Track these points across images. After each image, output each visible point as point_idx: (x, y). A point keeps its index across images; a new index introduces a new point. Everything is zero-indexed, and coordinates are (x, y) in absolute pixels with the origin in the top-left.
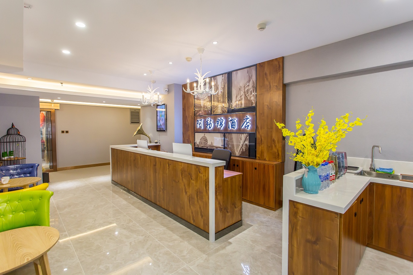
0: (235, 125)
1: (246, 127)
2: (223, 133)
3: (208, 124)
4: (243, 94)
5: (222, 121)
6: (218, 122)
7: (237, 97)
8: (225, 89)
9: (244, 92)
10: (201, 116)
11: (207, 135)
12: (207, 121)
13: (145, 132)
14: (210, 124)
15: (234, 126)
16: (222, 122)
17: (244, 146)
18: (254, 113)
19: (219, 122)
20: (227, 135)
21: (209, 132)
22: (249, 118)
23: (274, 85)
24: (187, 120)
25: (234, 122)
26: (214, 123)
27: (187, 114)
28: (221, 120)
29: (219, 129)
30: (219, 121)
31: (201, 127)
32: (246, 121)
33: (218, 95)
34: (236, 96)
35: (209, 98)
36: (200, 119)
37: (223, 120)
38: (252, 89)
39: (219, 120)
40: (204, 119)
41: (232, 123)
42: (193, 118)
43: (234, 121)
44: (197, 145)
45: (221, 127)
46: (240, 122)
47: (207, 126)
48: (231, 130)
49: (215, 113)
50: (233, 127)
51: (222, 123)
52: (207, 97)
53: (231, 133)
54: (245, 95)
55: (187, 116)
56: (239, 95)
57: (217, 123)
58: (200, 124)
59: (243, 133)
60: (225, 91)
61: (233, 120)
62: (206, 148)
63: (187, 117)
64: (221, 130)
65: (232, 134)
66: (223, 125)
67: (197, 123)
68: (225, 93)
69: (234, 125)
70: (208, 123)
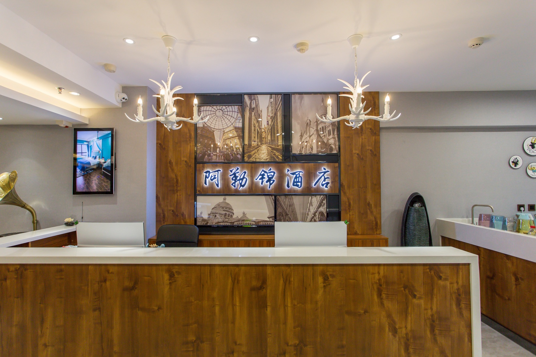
0: (301, 182)
1: (323, 185)
2: (271, 195)
3: (238, 178)
4: (315, 133)
5: (272, 174)
6: (263, 175)
7: (302, 136)
8: (277, 120)
9: (317, 130)
10: (215, 164)
11: (231, 200)
12: (235, 174)
14: (242, 179)
15: (299, 184)
16: (273, 176)
17: (317, 216)
18: (337, 165)
19: (266, 176)
20: (282, 199)
21: (237, 193)
22: (328, 171)
23: (367, 127)
24: (173, 170)
25: (299, 177)
26: (252, 177)
27: (171, 156)
28: (269, 173)
29: (263, 189)
30: (266, 174)
31: (218, 185)
32: (323, 175)
33: (260, 128)
34: (299, 134)
35: (236, 132)
36: (212, 169)
37: (274, 173)
38: (331, 128)
39: (265, 172)
40: (223, 168)
41: (296, 178)
42: (193, 166)
43: (298, 176)
44: (204, 220)
45: (271, 184)
46: (310, 175)
47: (235, 183)
48: (290, 191)
49: (252, 159)
50: (297, 186)
51: (272, 178)
52: (232, 128)
53: (292, 194)
54: (319, 135)
55: (173, 161)
56: (306, 133)
57: (260, 177)
58: (215, 178)
59: (315, 195)
60: (277, 123)
61: (297, 174)
62: (229, 224)
63: (170, 162)
64: (269, 191)
65: (293, 197)
66: (274, 181)
67: (206, 177)
68: (277, 126)
69: (298, 182)
70: (236, 177)
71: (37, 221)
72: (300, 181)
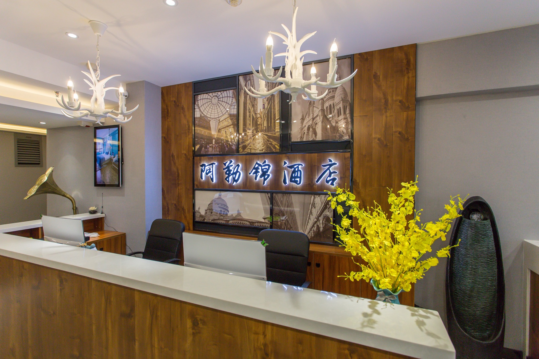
0: (300, 178)
1: (328, 182)
2: (267, 192)
3: (232, 172)
4: (320, 114)
5: (267, 167)
6: (258, 168)
7: (303, 119)
8: (274, 102)
9: (323, 110)
10: (210, 156)
11: (228, 196)
12: (228, 167)
13: (61, 186)
14: (235, 173)
15: (298, 179)
16: (268, 169)
17: (321, 221)
18: (348, 155)
19: (260, 170)
20: (278, 197)
21: (231, 189)
22: (335, 164)
23: (394, 98)
24: (175, 164)
25: (297, 171)
26: (246, 170)
27: (174, 150)
28: (264, 166)
29: (258, 184)
30: (260, 168)
31: (212, 179)
32: (328, 169)
33: (255, 114)
34: (300, 117)
35: (231, 119)
36: (208, 162)
37: (269, 166)
38: (341, 105)
39: (259, 165)
40: (218, 161)
41: (294, 172)
42: (191, 159)
43: (297, 169)
44: (201, 216)
45: (265, 179)
46: (312, 169)
47: (228, 177)
48: (288, 188)
49: (247, 151)
50: (296, 182)
51: (267, 172)
52: (226, 116)
53: (289, 192)
54: (325, 117)
55: (175, 154)
56: (309, 115)
57: (254, 171)
58: (210, 172)
59: (319, 194)
60: (274, 106)
61: (295, 167)
62: (223, 222)
63: (173, 156)
64: (264, 188)
65: (292, 195)
66: (269, 175)
67: (202, 171)
68: (274, 109)
69: (297, 177)
70: (230, 171)
71: (76, 208)
72: (299, 176)
